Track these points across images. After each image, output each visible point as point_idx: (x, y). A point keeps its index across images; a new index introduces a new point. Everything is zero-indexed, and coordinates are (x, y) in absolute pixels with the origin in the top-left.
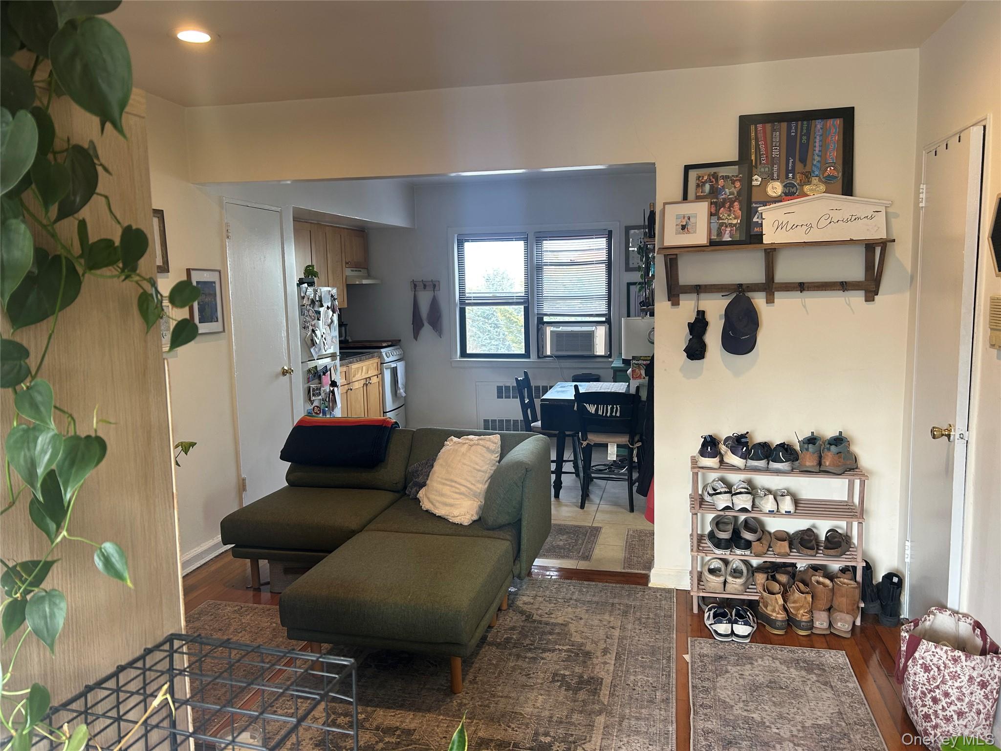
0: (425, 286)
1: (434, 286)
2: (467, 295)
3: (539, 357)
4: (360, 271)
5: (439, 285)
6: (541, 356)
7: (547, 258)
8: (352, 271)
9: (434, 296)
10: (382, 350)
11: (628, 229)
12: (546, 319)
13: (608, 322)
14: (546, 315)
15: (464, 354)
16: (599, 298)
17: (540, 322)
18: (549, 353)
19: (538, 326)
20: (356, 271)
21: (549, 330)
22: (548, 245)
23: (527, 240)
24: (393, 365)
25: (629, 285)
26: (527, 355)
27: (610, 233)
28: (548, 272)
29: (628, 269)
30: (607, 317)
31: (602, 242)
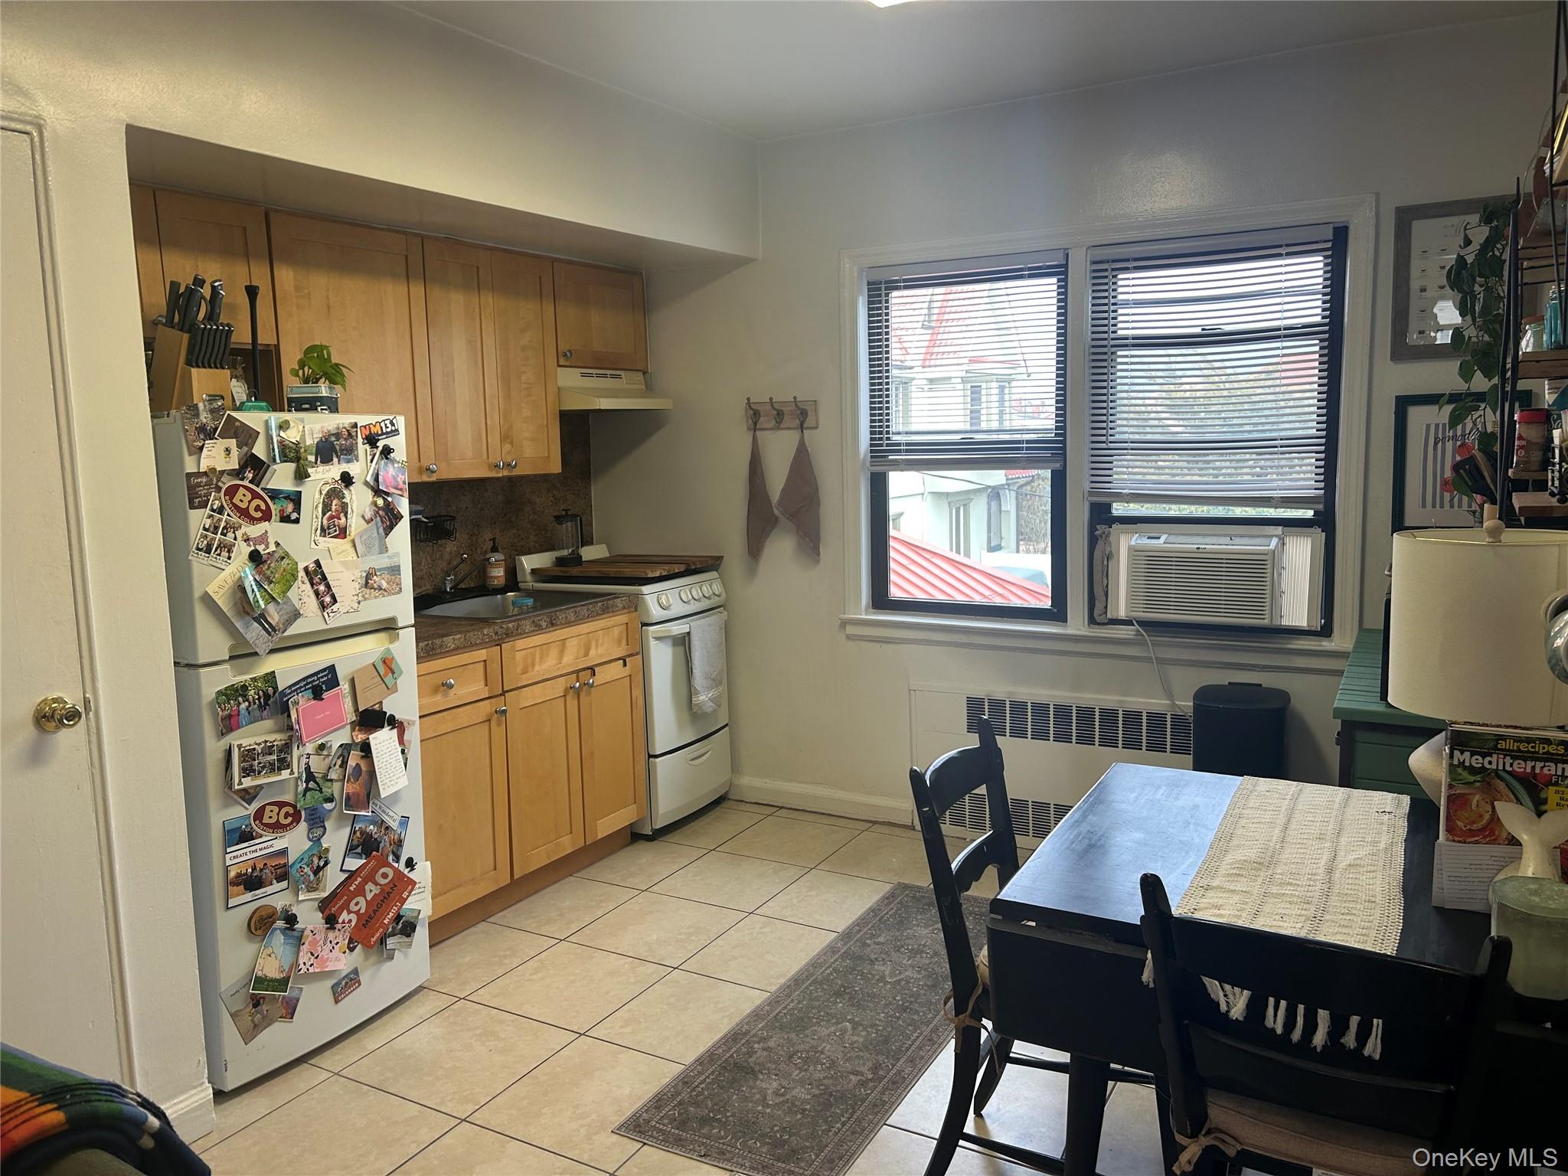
0: (780, 414)
1: (804, 414)
2: (896, 438)
3: (1092, 621)
4: (618, 377)
5: (816, 411)
6: (1098, 619)
7: (1130, 323)
8: (583, 375)
9: (802, 444)
10: (645, 589)
11: (1406, 218)
12: (1119, 509)
13: (1325, 521)
14: (1120, 497)
15: (881, 599)
16: (1294, 444)
17: (1101, 515)
18: (1122, 614)
19: (1092, 529)
20: (599, 376)
21: (1126, 543)
22: (1131, 285)
23: (1065, 273)
24: (678, 629)
25: (1403, 404)
26: (1057, 612)
27: (1341, 235)
28: (1128, 365)
29: (1403, 351)
30: (1321, 507)
31: (1311, 270)
